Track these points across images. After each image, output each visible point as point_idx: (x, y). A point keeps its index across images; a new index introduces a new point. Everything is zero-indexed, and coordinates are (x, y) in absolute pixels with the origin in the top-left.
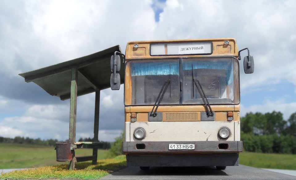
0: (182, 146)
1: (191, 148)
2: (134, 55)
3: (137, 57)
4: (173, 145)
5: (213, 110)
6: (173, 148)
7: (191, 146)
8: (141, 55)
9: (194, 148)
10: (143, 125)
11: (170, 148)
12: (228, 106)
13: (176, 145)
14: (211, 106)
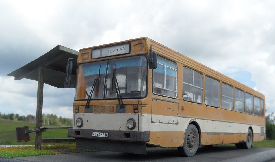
0: (100, 134)
1: (106, 136)
2: (83, 60)
3: (84, 61)
4: (95, 133)
5: (124, 103)
6: (95, 136)
7: (106, 134)
8: (86, 59)
9: (107, 136)
10: (81, 116)
11: (93, 136)
12: (135, 100)
13: (96, 133)
14: (123, 100)
